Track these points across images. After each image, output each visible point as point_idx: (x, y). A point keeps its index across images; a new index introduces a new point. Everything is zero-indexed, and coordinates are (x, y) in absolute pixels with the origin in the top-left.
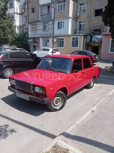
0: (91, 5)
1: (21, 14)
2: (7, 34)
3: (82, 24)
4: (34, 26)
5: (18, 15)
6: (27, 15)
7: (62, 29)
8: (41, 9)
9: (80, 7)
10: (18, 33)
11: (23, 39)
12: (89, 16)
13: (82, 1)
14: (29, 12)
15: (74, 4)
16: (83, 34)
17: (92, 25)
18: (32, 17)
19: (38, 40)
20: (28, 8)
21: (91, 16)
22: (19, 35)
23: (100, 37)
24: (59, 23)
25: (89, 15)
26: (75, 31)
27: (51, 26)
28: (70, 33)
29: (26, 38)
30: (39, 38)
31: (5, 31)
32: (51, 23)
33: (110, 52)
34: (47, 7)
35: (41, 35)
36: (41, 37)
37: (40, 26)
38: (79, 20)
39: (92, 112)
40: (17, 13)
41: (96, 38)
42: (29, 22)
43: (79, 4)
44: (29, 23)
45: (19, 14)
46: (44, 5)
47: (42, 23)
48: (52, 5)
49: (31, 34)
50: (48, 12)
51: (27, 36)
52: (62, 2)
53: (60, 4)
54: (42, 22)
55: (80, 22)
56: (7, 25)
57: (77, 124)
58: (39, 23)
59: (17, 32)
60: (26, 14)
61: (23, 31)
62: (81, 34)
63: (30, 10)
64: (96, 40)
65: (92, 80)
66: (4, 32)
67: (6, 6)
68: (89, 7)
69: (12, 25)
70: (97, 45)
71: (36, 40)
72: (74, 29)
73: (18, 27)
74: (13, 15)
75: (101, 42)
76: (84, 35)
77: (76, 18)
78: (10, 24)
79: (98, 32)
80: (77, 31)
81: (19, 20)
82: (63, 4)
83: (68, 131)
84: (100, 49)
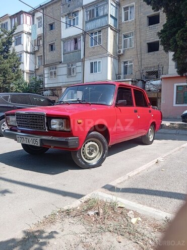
0: (140, 36)
1: (33, 53)
2: (8, 79)
3: (129, 64)
4: (53, 71)
5: (28, 55)
6: (42, 54)
7: (98, 72)
8: (63, 44)
9: (124, 40)
10: (28, 81)
11: (35, 90)
12: (139, 53)
13: (127, 31)
14: (45, 50)
15: (114, 36)
16: (131, 79)
17: (144, 65)
18: (50, 57)
19: (59, 92)
20: (44, 44)
21: (142, 52)
22: (29, 85)
23: (158, 82)
24: (92, 64)
25: (139, 50)
26: (118, 76)
27: (79, 69)
28: (109, 78)
29: (41, 90)
30: (60, 88)
31: (6, 75)
32: (79, 64)
33: (175, 105)
34: (73, 41)
35: (64, 84)
36: (64, 87)
37: (63, 70)
38: (123, 59)
39: (156, 163)
40: (27, 52)
41: (151, 84)
42: (45, 64)
43: (123, 36)
44: (45, 66)
45: (30, 53)
46: (69, 39)
47: (66, 65)
48: (80, 37)
49: (48, 83)
50: (76, 48)
51: (41, 86)
52: (96, 33)
53: (94, 36)
54: (65, 63)
55: (125, 63)
56: (10, 67)
57: (130, 176)
58: (61, 65)
59: (25, 79)
60: (40, 53)
61: (36, 78)
62: (127, 80)
63: (48, 47)
64: (152, 88)
65: (150, 129)
66: (5, 77)
67: (9, 38)
68: (138, 39)
69: (17, 67)
70: (154, 95)
71: (56, 92)
72: (116, 72)
73: (27, 73)
74: (20, 54)
75: (160, 90)
76: (132, 81)
77: (119, 56)
78: (15, 65)
79: (154, 76)
80: (121, 75)
81: (30, 62)
82: (98, 35)
83: (113, 184)
84: (159, 101)
